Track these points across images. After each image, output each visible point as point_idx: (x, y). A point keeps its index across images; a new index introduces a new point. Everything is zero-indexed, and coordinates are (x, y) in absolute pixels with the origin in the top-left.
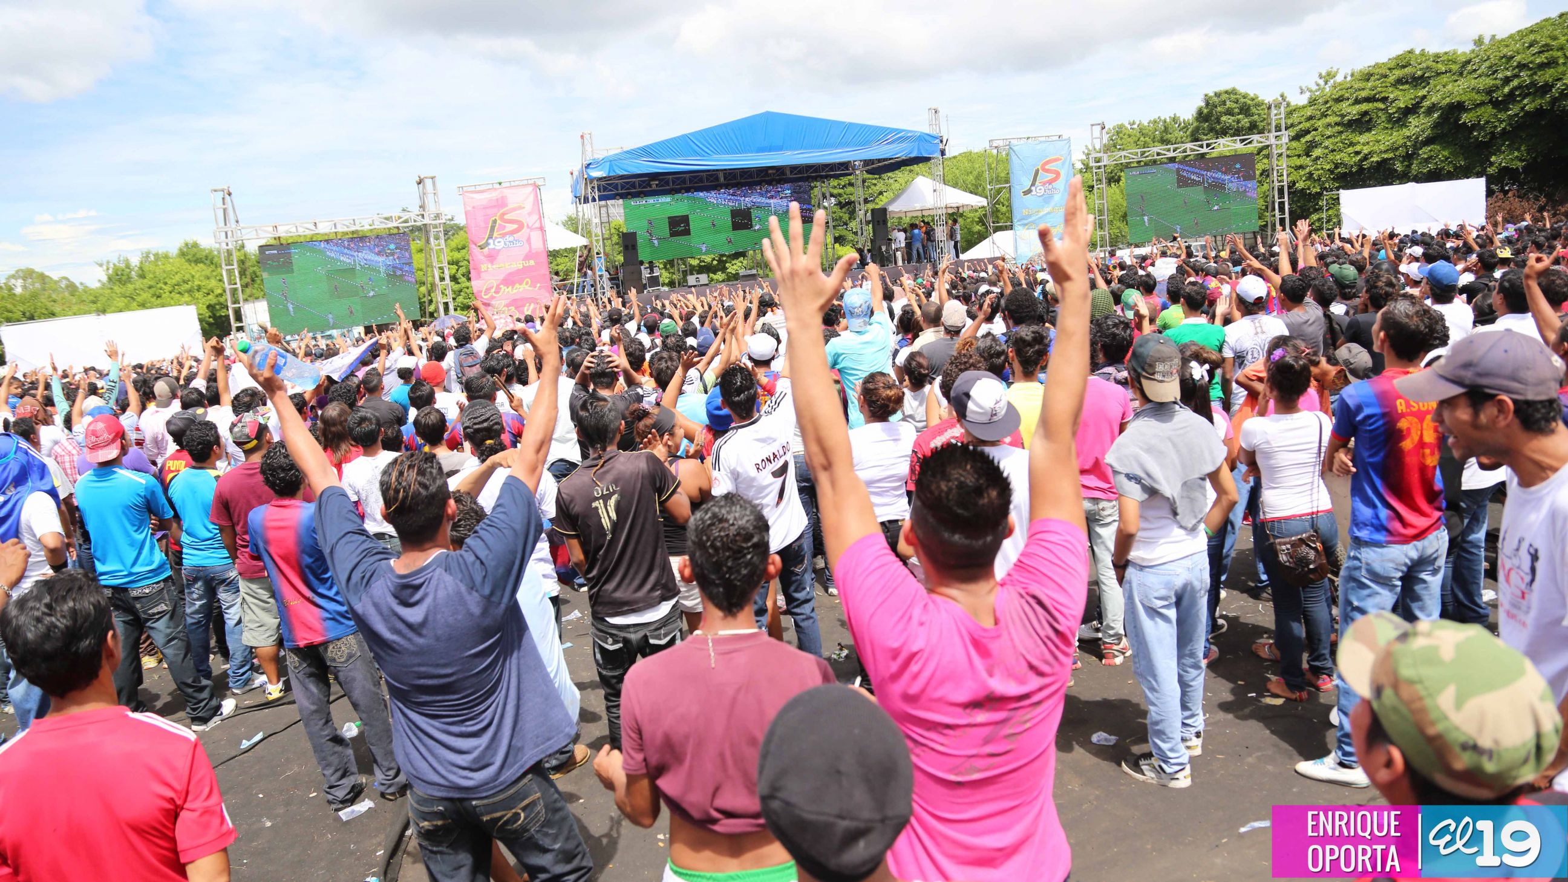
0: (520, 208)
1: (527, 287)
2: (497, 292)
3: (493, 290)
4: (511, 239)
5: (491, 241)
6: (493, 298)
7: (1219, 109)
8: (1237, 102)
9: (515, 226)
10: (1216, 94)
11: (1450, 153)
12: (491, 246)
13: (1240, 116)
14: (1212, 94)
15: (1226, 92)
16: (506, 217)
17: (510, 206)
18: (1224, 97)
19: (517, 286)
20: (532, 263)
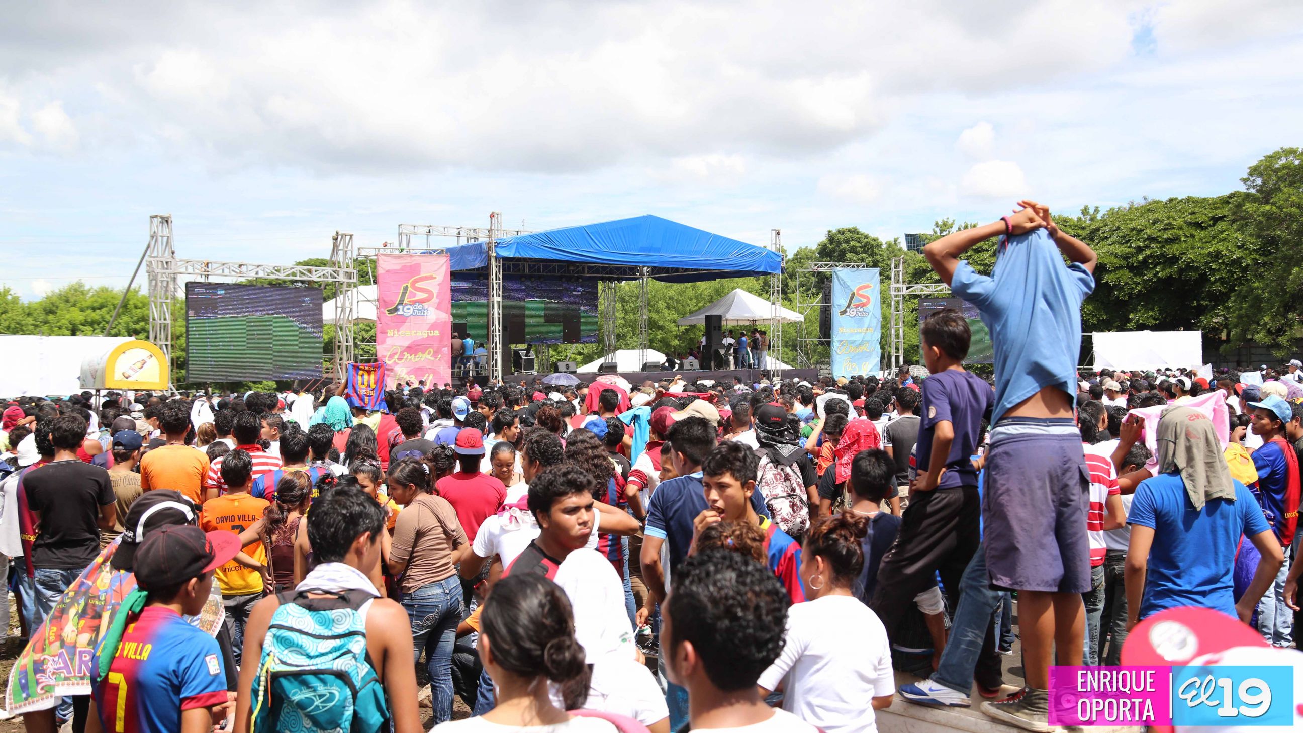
0: (431, 278)
1: (429, 357)
2: (400, 359)
3: (396, 357)
4: (420, 307)
5: (400, 307)
6: (396, 363)
7: (844, 246)
8: (859, 241)
9: (425, 295)
10: (839, 231)
11: (1094, 307)
12: (400, 312)
13: (864, 255)
14: (834, 231)
15: (849, 231)
16: (418, 285)
17: (423, 275)
18: (848, 235)
19: (420, 354)
20: (437, 333)
